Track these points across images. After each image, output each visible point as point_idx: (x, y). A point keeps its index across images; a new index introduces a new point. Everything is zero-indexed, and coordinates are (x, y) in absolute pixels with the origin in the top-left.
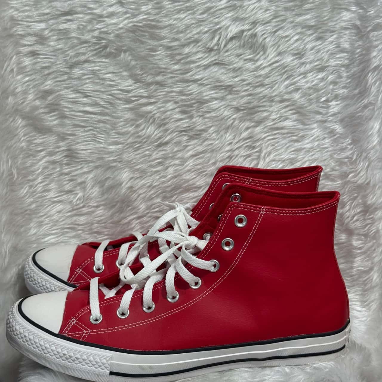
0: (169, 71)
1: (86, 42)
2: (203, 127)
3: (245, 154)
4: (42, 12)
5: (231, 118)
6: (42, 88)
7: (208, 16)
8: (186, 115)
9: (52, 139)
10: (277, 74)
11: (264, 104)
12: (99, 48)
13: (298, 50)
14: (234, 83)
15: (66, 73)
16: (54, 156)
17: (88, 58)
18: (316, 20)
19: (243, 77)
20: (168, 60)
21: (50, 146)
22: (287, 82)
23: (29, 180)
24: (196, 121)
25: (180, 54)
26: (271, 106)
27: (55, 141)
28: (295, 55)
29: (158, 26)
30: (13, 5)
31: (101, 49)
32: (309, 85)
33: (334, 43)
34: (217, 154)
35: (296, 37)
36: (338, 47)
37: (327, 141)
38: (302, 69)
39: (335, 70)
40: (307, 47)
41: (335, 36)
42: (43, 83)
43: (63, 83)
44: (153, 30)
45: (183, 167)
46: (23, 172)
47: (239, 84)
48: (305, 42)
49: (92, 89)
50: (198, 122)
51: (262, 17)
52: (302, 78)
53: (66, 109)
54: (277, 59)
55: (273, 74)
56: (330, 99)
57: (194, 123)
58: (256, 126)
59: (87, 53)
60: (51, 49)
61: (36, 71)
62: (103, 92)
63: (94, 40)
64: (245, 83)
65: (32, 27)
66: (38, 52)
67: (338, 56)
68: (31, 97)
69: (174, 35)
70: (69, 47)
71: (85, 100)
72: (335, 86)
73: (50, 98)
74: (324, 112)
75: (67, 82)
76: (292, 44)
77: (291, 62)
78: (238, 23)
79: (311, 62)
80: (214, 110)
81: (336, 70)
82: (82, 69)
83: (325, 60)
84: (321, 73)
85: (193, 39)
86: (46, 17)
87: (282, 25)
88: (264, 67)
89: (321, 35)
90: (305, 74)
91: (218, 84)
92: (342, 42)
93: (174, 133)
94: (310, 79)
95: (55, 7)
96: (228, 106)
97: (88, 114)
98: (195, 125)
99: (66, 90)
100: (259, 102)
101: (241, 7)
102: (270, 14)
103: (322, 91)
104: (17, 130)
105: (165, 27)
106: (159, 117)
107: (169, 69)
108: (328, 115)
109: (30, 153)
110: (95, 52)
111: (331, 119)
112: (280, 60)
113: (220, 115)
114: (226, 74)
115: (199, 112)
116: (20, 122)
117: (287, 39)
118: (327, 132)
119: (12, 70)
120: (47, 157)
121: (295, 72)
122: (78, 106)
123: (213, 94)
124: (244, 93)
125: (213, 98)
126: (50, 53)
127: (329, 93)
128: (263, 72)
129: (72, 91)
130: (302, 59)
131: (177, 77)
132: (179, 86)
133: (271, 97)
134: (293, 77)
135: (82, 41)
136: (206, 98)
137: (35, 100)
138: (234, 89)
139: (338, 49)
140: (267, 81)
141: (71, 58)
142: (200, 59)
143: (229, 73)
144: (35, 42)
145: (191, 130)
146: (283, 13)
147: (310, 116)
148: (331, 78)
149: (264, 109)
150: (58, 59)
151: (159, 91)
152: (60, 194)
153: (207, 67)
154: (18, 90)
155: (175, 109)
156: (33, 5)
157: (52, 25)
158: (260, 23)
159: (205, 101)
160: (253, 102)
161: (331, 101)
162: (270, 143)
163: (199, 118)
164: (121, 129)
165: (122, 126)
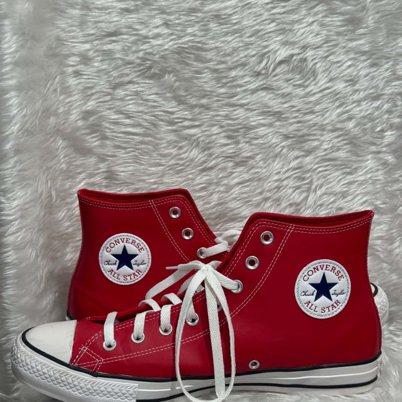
0: (215, 94)
1: (130, 63)
2: (249, 155)
3: (294, 185)
4: (87, 33)
5: (280, 146)
6: (84, 108)
7: (256, 38)
8: (232, 141)
9: (93, 160)
10: (328, 101)
11: (315, 132)
12: (143, 69)
13: (351, 76)
14: (283, 109)
15: (109, 94)
16: (94, 178)
17: (132, 78)
18: (370, 45)
19: (292, 103)
20: (213, 83)
21: (90, 168)
22: (339, 110)
23: (67, 203)
24: (242, 147)
25: (226, 77)
26: (322, 135)
27: (95, 162)
28: (347, 81)
29: (204, 48)
30: (58, 25)
31: (145, 70)
32: (363, 114)
33: (390, 70)
34: (264, 183)
35: (349, 63)
36: (394, 74)
37: (380, 172)
38: (356, 97)
39: (390, 99)
40: (361, 73)
41: (390, 63)
42: (86, 104)
43: (105, 104)
44: (200, 52)
45: (228, 195)
46: (62, 194)
47: (288, 111)
48: (359, 68)
49: (135, 110)
50: (244, 149)
51: (313, 41)
52: (355, 106)
53: (107, 130)
54: (328, 85)
55: (324, 101)
56: (385, 129)
57: (240, 149)
58: (307, 156)
59: (131, 74)
60: (95, 69)
61: (79, 92)
62: (146, 113)
63: (138, 61)
64: (294, 109)
65: (77, 47)
66: (82, 73)
67: (393, 84)
68: (73, 117)
69: (221, 57)
70: (113, 68)
71: (127, 121)
72: (390, 115)
73: (91, 119)
74: (379, 143)
75: (109, 103)
76: (345, 70)
77: (344, 89)
78: (287, 47)
79: (365, 90)
80: (262, 137)
81: (392, 98)
82: (126, 90)
83: (381, 88)
84: (376, 101)
85: (240, 62)
86: (91, 37)
87: (334, 50)
88: (315, 94)
89: (376, 61)
90: (359, 102)
91: (265, 110)
92: (398, 69)
93: (220, 158)
94: (364, 108)
95: (101, 28)
96: (277, 132)
97: (129, 135)
98: (241, 152)
99: (109, 111)
100: (309, 129)
101: (290, 30)
102: (321, 38)
103: (378, 120)
104: (58, 151)
105: (212, 49)
106: (203, 141)
107: (214, 92)
108: (383, 146)
109: (70, 174)
110: (139, 73)
111: (384, 149)
112: (332, 87)
113: (268, 143)
114: (274, 99)
115: (245, 138)
116: (60, 143)
117: (338, 65)
118: (380, 163)
119: (55, 90)
120: (87, 179)
121: (348, 99)
122: (120, 127)
123: (261, 119)
124: (293, 120)
125: (261, 124)
126: (94, 74)
127: (384, 123)
128: (313, 99)
129: (114, 112)
130: (354, 86)
131: (223, 100)
132: (226, 109)
133: (322, 125)
134: (346, 105)
135: (126, 61)
136: (253, 123)
137: (77, 120)
138: (283, 116)
139: (394, 76)
140: (317, 108)
141: (114, 79)
142: (248, 83)
143: (277, 98)
144: (79, 63)
145: (238, 155)
146: (335, 38)
147: (364, 147)
148: (386, 107)
149: (315, 137)
150: (101, 80)
151: (204, 114)
153: (255, 91)
154: (61, 110)
155: (220, 133)
156: (79, 25)
157: (97, 46)
158: (310, 48)
159: (251, 127)
160: (302, 130)
161: (386, 131)
162: (322, 175)
163: (246, 144)
164: (163, 151)
165: (164, 148)
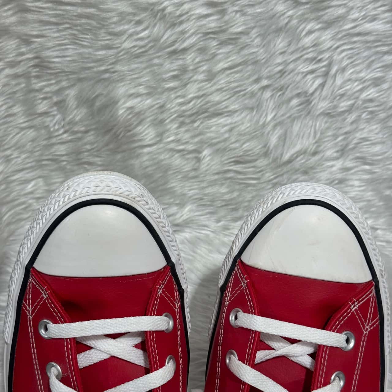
5: (286, 15)
8: (216, 9)
16: (17, 68)
21: (8, 54)
24: (230, 18)
27: (15, 45)
34: (261, 68)
50: (232, 22)
57: (227, 23)
58: (326, 28)
93: (196, 36)
97: (61, 5)
98: (228, 26)
106: (171, 13)
115: (233, 5)
152: (30, 118)
162: (346, 56)
163: (236, 14)
164: (113, 28)
165: (114, 23)
